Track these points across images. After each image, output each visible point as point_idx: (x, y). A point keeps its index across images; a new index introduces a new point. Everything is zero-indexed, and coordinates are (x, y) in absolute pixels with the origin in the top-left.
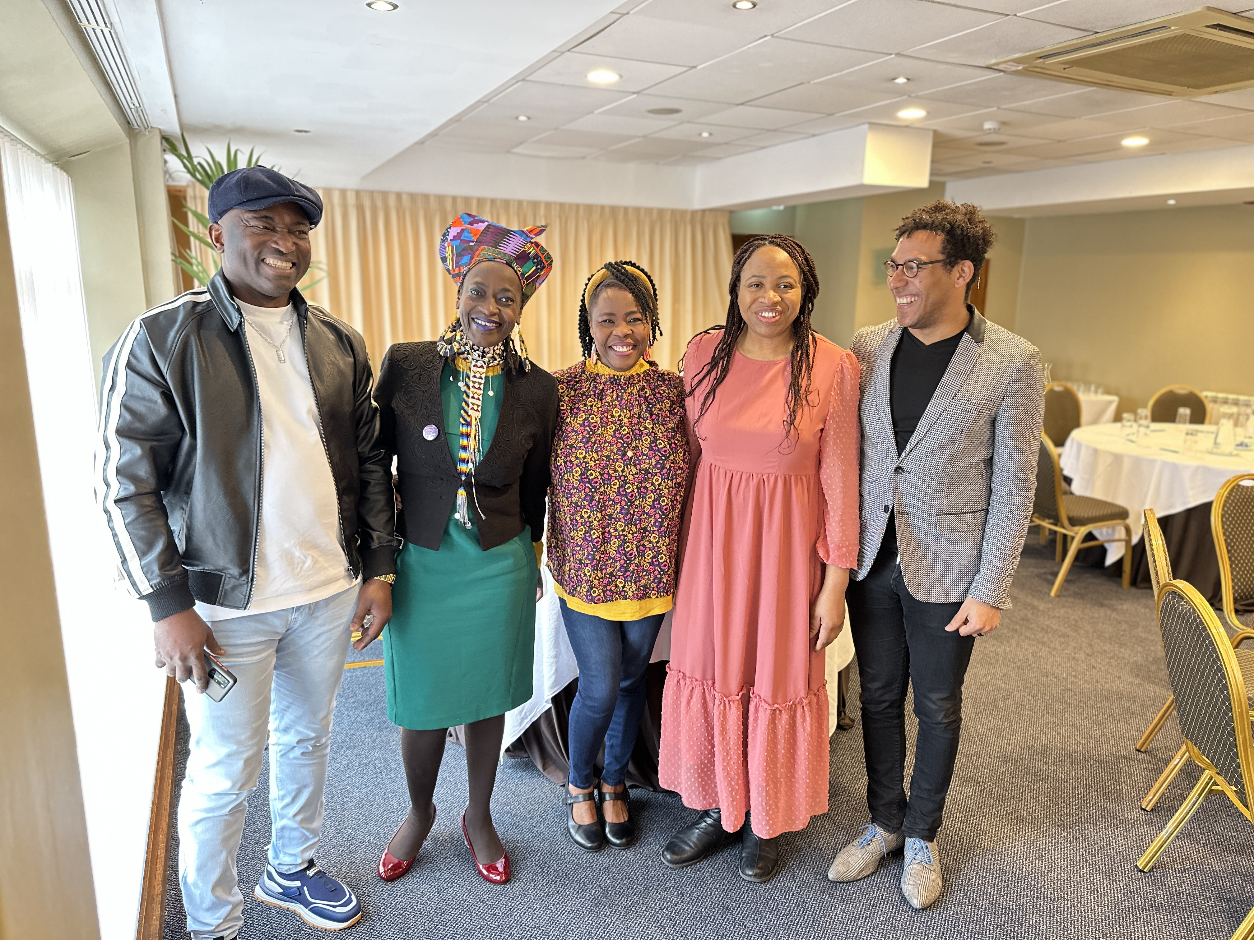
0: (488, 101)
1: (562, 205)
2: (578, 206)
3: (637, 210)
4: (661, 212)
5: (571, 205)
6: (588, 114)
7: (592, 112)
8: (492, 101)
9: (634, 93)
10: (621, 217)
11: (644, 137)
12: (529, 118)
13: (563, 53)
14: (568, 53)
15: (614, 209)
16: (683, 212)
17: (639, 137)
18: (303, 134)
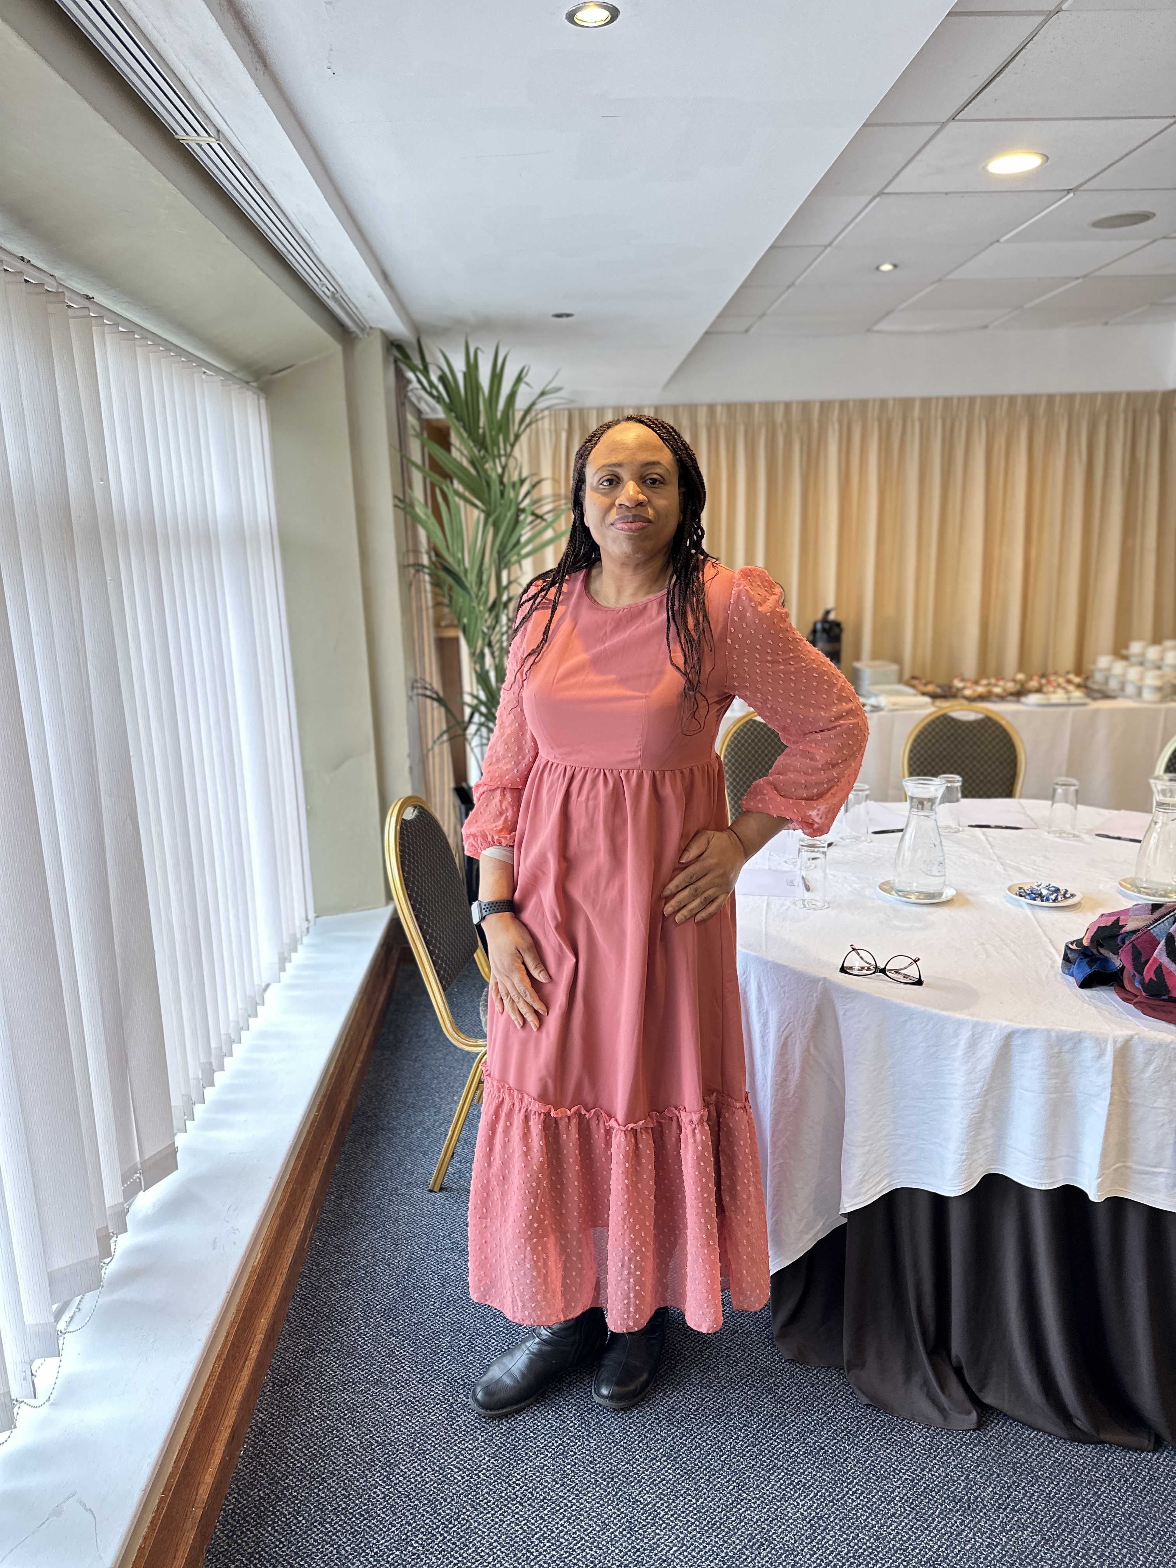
0: (830, 245)
1: (947, 401)
2: (972, 399)
3: (1070, 398)
4: (1110, 398)
5: (960, 399)
6: (992, 244)
7: (998, 241)
8: (835, 244)
9: (1069, 191)
10: (1042, 410)
11: (1085, 276)
12: (895, 266)
13: (943, 125)
14: (952, 124)
15: (1030, 400)
16: (1148, 396)
17: (1077, 278)
18: (565, 319)
